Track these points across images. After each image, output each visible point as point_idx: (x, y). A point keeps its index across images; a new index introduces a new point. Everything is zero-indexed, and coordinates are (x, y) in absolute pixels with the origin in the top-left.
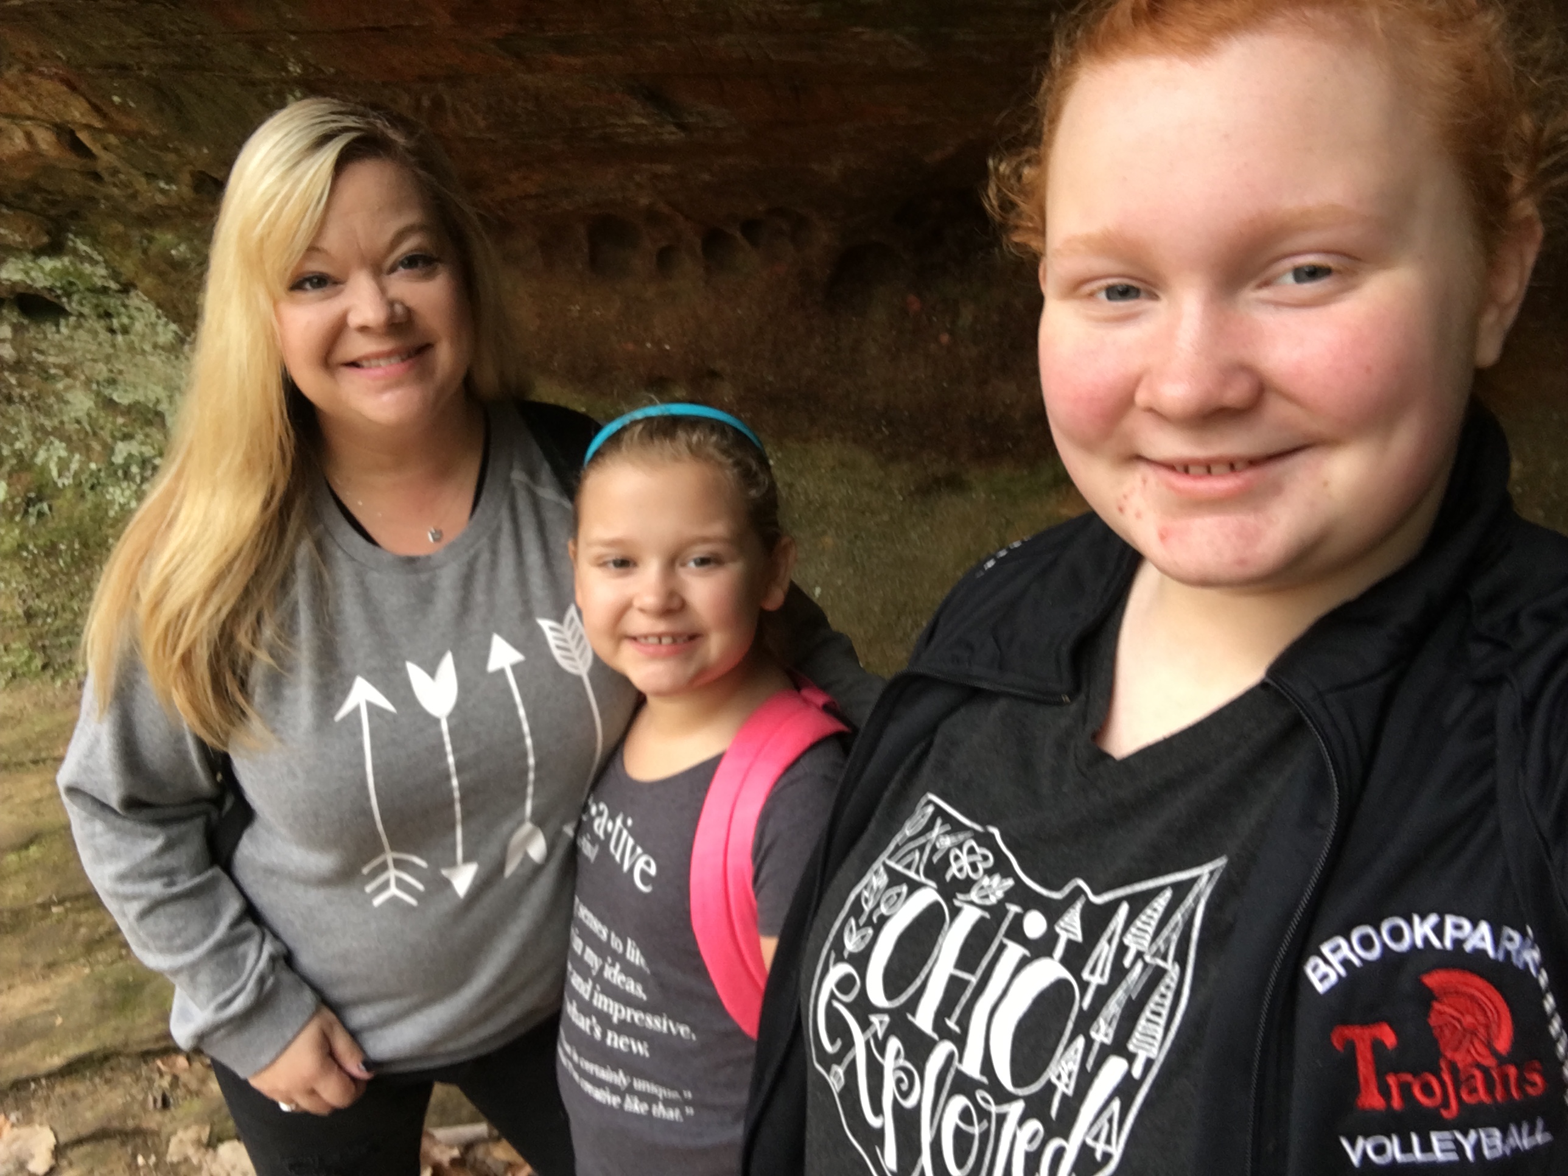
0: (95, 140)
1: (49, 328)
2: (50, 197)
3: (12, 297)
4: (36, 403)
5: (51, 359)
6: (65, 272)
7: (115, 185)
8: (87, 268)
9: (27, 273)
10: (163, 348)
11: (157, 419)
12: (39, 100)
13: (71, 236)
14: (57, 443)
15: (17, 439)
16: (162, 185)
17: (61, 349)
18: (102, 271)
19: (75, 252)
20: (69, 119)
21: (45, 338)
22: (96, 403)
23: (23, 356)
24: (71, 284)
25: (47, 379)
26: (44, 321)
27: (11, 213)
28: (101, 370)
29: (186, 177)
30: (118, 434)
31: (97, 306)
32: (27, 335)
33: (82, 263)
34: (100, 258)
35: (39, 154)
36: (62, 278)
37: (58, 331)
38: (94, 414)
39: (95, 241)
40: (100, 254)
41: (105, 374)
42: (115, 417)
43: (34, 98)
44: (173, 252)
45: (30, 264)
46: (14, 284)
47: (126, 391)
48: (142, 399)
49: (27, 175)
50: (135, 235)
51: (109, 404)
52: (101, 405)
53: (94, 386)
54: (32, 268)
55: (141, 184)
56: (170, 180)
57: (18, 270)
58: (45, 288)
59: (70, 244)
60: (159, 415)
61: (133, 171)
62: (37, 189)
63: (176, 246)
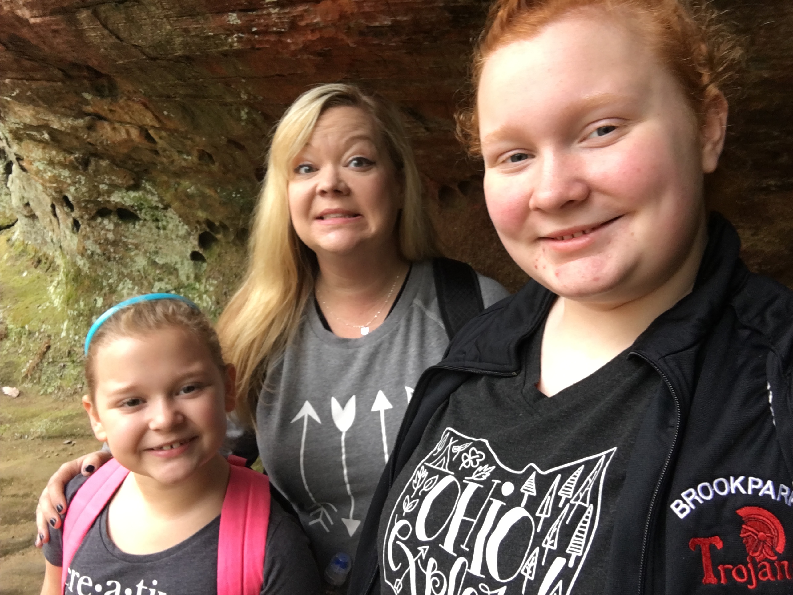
0: (156, 134)
1: (131, 225)
2: (136, 162)
3: (115, 210)
4: (121, 261)
5: (130, 241)
6: (140, 198)
7: (164, 157)
8: (149, 197)
9: (123, 198)
10: (181, 237)
11: (175, 272)
12: (133, 114)
13: (144, 181)
14: (128, 281)
15: (110, 278)
16: (185, 156)
17: (135, 236)
18: (156, 199)
19: (145, 189)
20: (145, 123)
21: (128, 230)
22: (148, 263)
23: (117, 238)
24: (142, 204)
25: (127, 250)
26: (129, 222)
27: (118, 169)
28: (152, 247)
29: (195, 153)
30: (156, 278)
31: (153, 216)
32: (120, 229)
33: (147, 194)
34: (156, 193)
35: (132, 141)
36: (138, 201)
37: (134, 227)
38: (146, 268)
39: (154, 184)
40: (156, 190)
41: (153, 249)
42: (156, 270)
43: (130, 113)
44: (188, 190)
45: (125, 194)
46: (117, 203)
47: (162, 258)
48: (169, 262)
49: (126, 151)
50: (172, 182)
51: (154, 264)
52: (150, 264)
53: (148, 254)
54: (125, 196)
55: (176, 156)
56: (189, 154)
57: (119, 197)
58: (129, 206)
59: (143, 185)
60: (176, 270)
61: (173, 150)
62: (131, 158)
63: (190, 188)
